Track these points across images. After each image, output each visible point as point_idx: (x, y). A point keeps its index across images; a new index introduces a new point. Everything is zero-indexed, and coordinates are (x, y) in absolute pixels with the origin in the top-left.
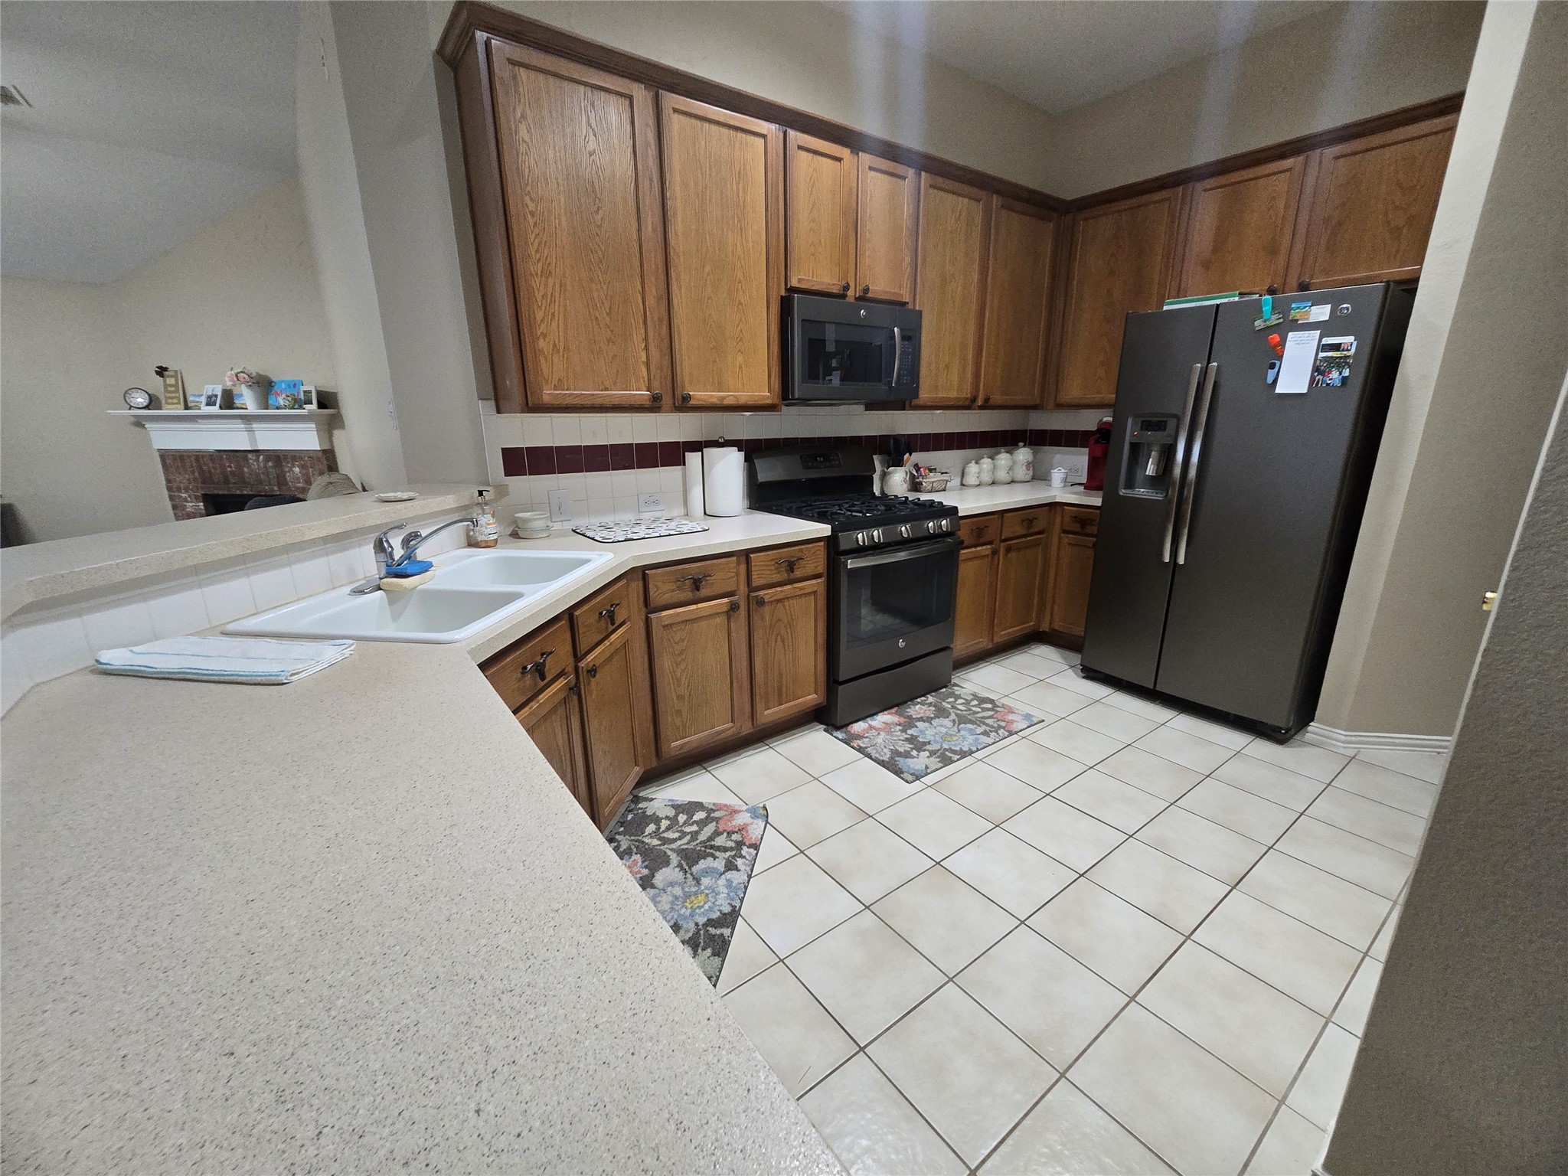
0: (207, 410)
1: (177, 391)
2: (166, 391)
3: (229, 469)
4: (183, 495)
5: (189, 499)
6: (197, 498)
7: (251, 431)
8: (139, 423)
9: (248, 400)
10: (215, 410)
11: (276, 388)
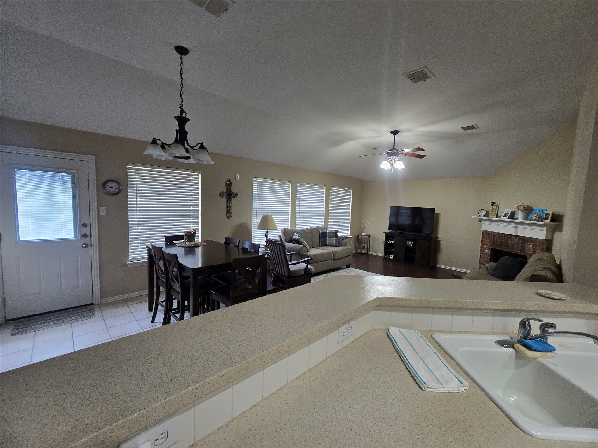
0: (503, 219)
1: (495, 211)
2: (492, 211)
3: (503, 241)
5: (486, 248)
6: (489, 249)
7: (516, 228)
8: (480, 221)
9: (520, 216)
10: (506, 219)
11: (534, 212)
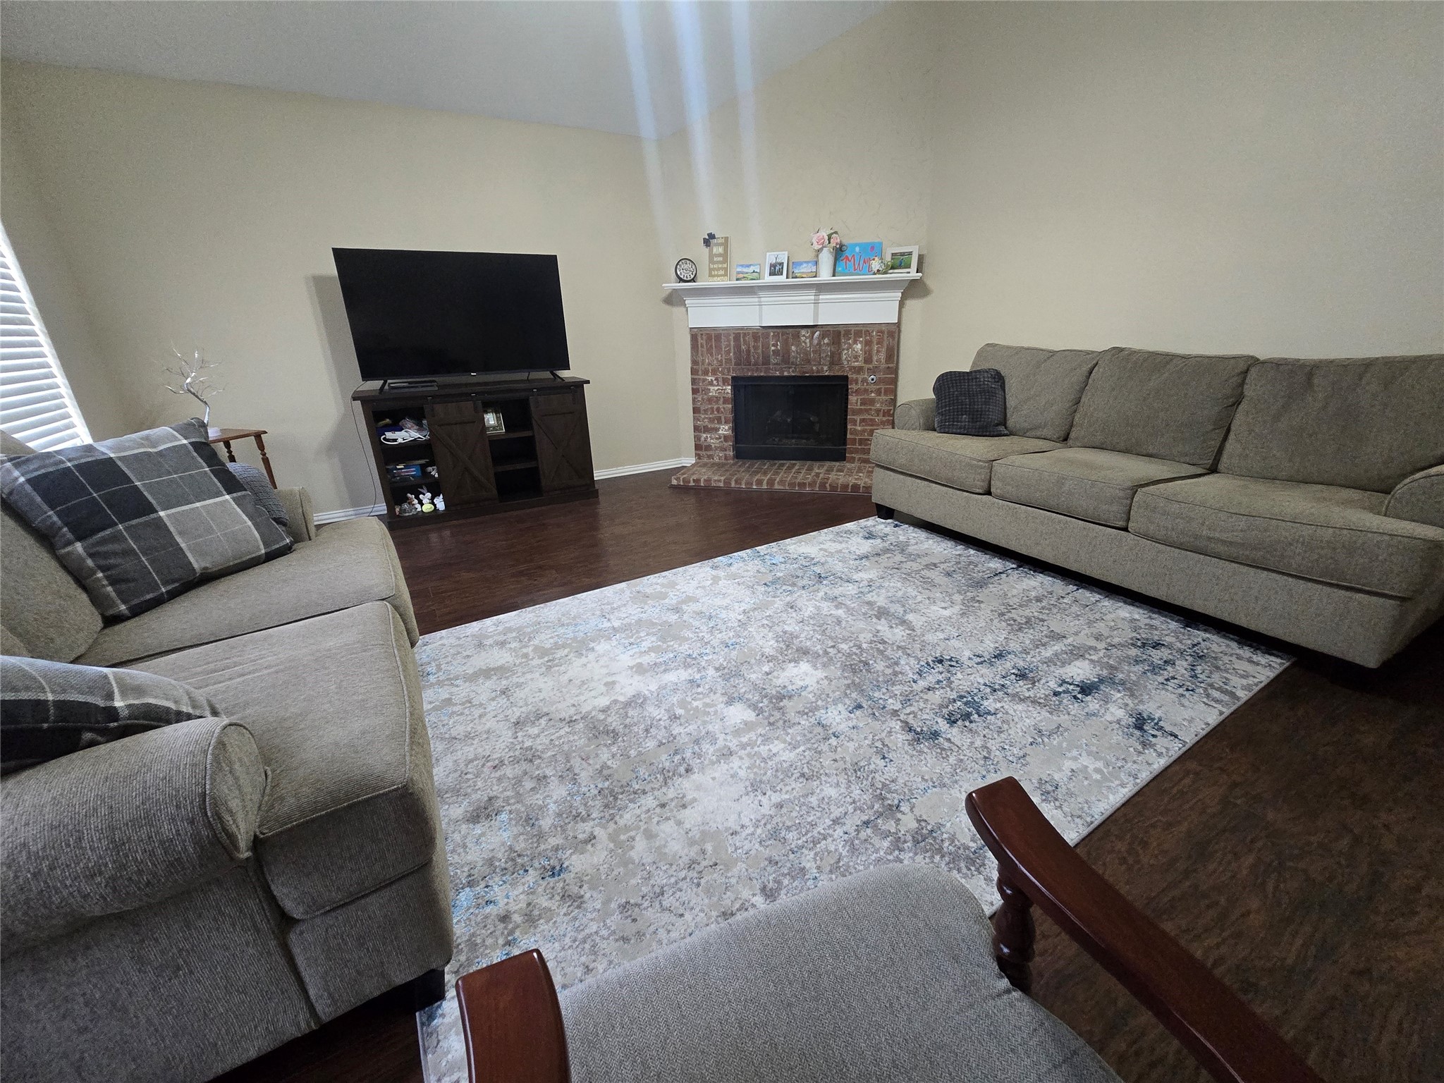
0: (769, 279)
1: (725, 261)
2: (711, 261)
3: (773, 348)
4: (710, 378)
5: (715, 382)
6: (725, 382)
7: (816, 303)
8: (677, 297)
9: (822, 267)
11: (848, 253)
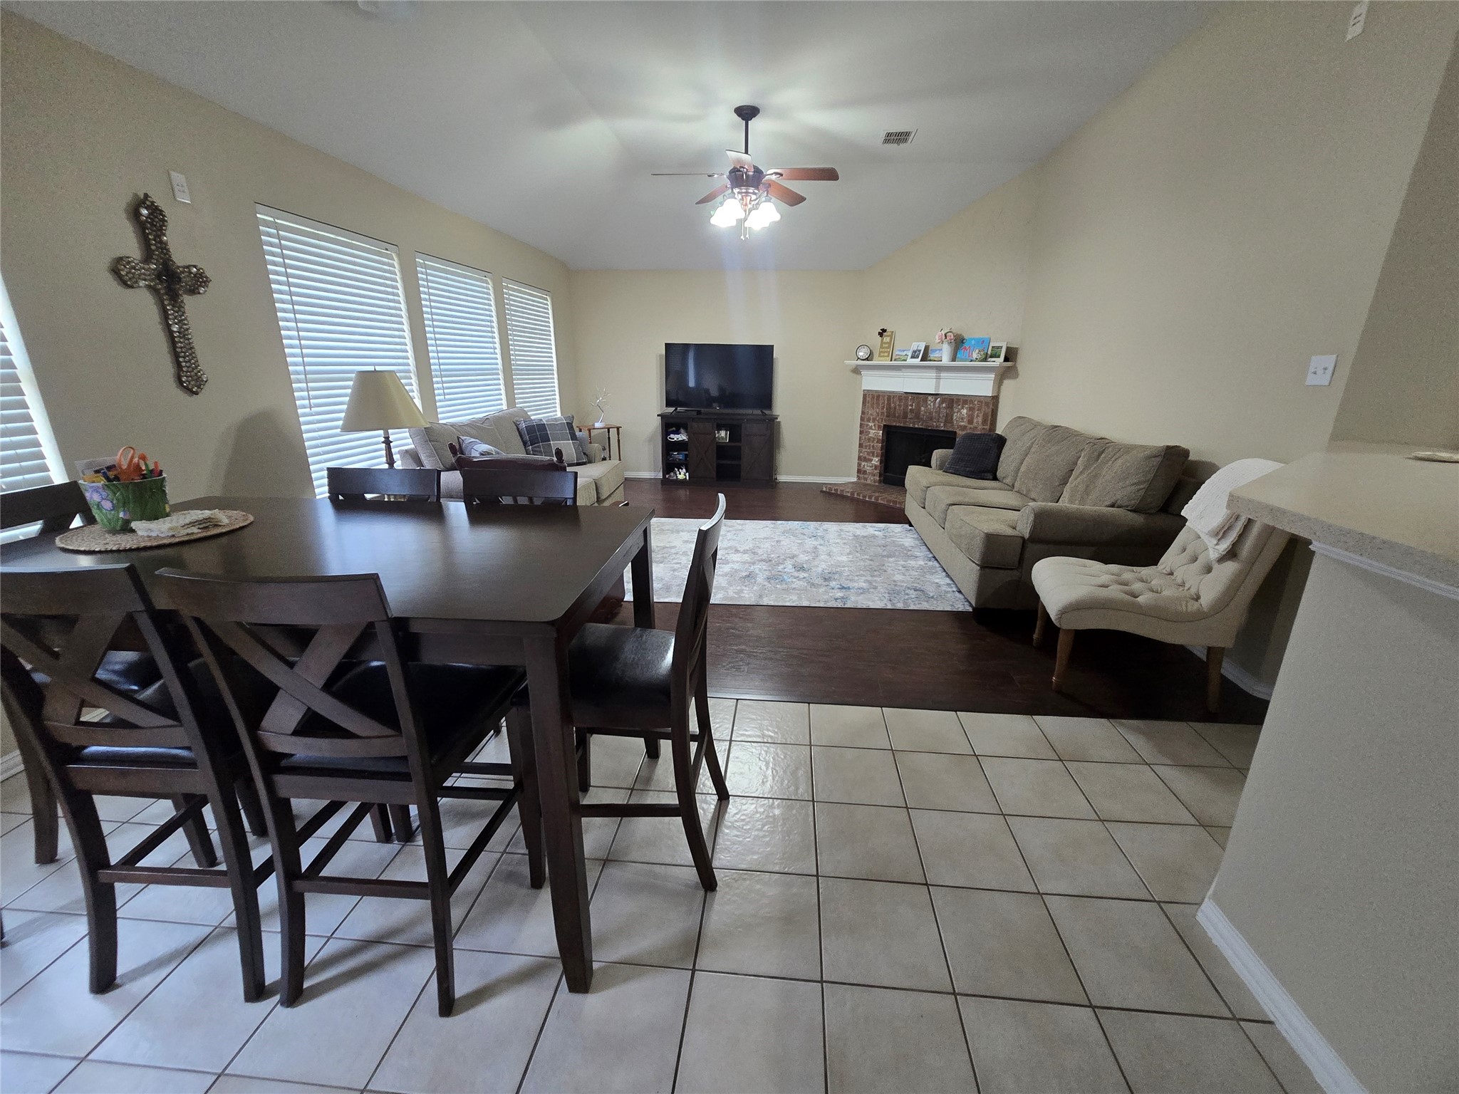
0: (910, 361)
1: (889, 347)
2: (881, 347)
4: (870, 424)
5: (873, 428)
6: (879, 428)
7: (938, 378)
8: (857, 370)
9: (944, 354)
10: (917, 361)
11: (966, 345)
